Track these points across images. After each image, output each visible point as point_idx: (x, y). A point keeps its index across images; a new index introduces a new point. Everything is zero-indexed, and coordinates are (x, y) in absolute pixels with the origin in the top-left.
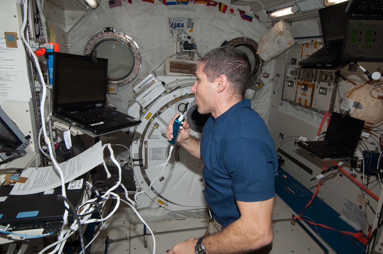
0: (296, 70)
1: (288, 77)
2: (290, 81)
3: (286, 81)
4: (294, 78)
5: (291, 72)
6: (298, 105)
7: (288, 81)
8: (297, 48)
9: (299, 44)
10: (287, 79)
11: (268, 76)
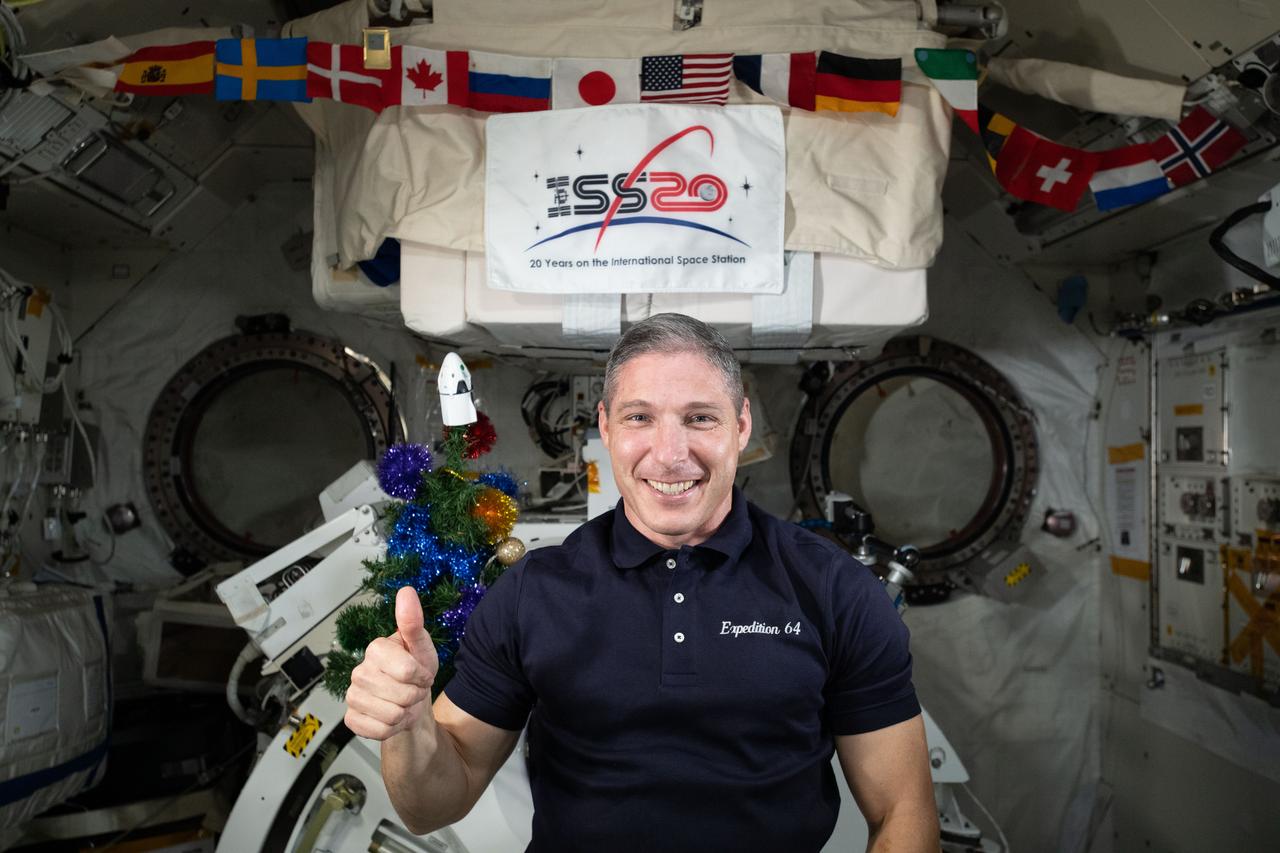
0: (1210, 487)
1: (1170, 529)
2: (1184, 552)
3: (1162, 548)
4: (1201, 534)
5: (1184, 503)
6: (1248, 692)
7: (1174, 551)
8: (1194, 372)
9: (1202, 354)
10: (1170, 539)
11: (1065, 524)
